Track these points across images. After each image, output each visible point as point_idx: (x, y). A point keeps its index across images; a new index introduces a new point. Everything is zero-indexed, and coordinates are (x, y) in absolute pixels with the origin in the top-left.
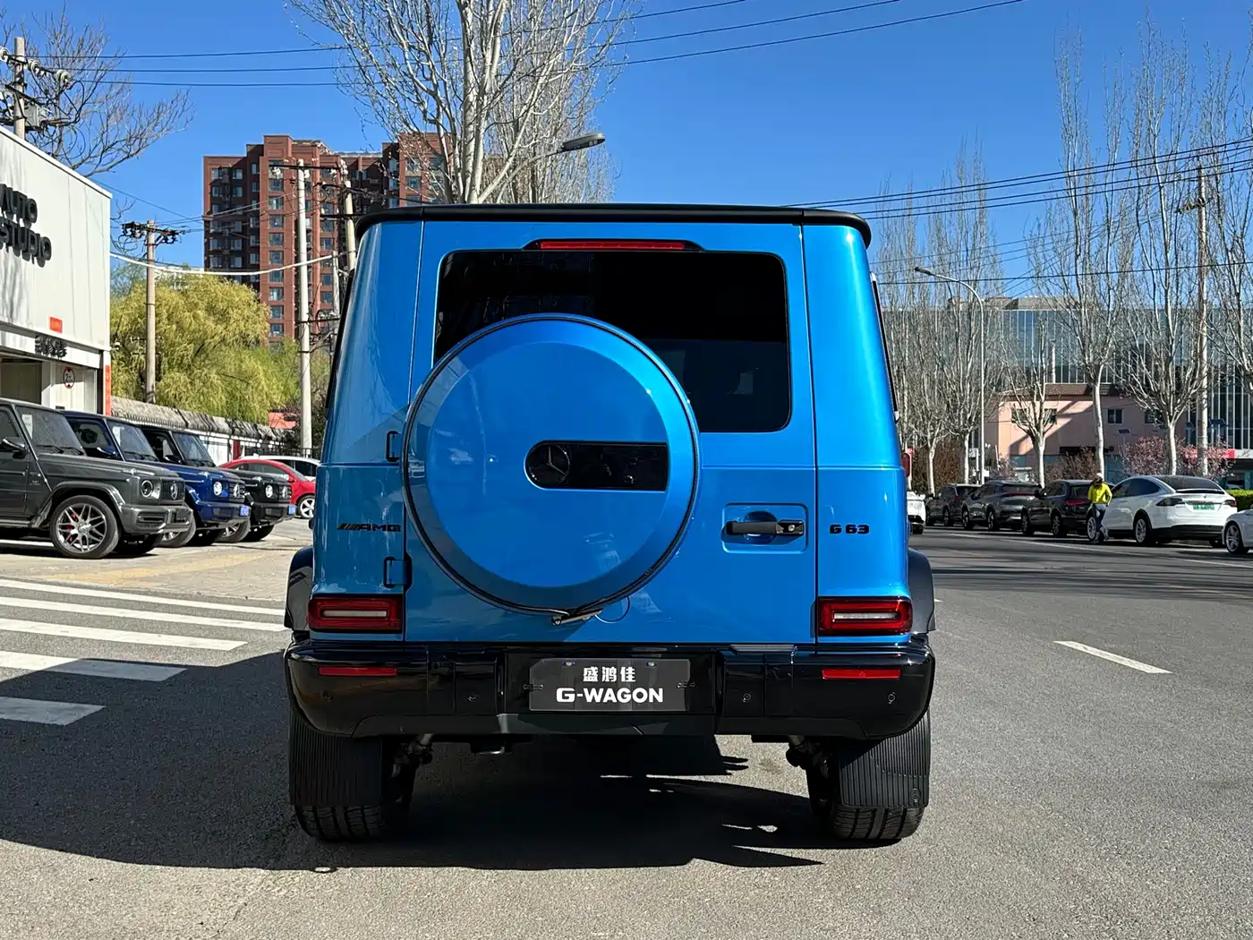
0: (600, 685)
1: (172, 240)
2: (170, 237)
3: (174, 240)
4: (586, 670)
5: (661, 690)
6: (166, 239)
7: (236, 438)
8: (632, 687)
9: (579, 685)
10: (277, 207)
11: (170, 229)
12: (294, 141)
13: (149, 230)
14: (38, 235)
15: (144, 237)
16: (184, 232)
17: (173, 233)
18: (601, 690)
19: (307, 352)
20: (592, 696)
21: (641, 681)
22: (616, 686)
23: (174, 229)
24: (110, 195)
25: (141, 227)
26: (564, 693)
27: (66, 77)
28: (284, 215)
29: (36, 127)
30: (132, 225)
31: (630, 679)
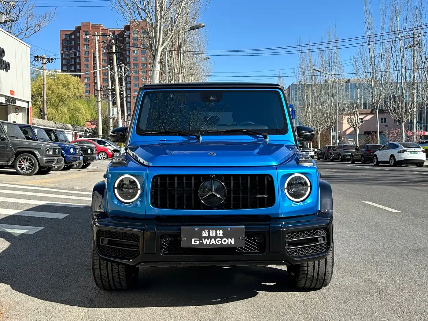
1: (51, 62)
2: (51, 61)
3: (52, 62)
6: (49, 62)
7: (75, 132)
10: (87, 48)
11: (50, 58)
12: (92, 24)
13: (43, 58)
14: (5, 61)
15: (41, 61)
16: (55, 59)
17: (52, 59)
19: (100, 101)
23: (52, 58)
24: (30, 46)
25: (40, 57)
27: (13, 4)
28: (89, 51)
29: (3, 22)
30: (37, 57)
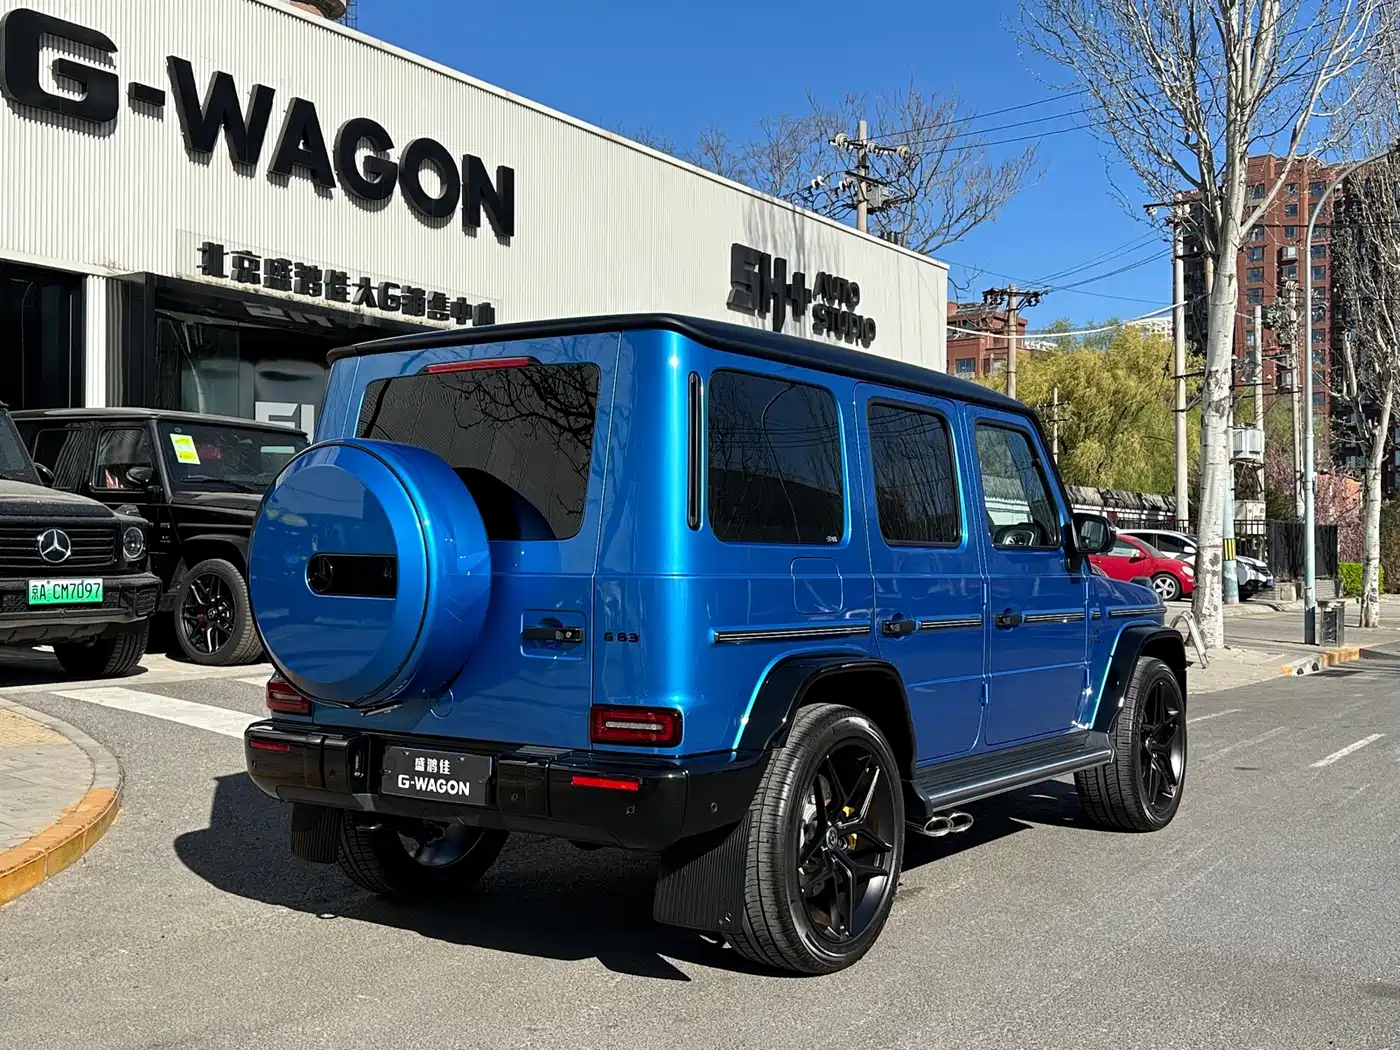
0: (425, 775)
1: (1034, 303)
2: (1033, 299)
3: (1037, 301)
4: (417, 759)
5: (468, 784)
6: (1030, 302)
7: (1111, 509)
8: (447, 778)
9: (413, 774)
10: (1257, 239)
11: (1031, 292)
13: (1011, 295)
14: (861, 317)
15: (1005, 303)
16: (1046, 293)
17: (1036, 295)
18: (426, 779)
19: (1183, 411)
20: (420, 784)
21: (455, 775)
22: (437, 776)
23: (1036, 290)
24: (947, 266)
25: (1003, 292)
26: (403, 779)
27: (906, 152)
28: (1264, 247)
29: (879, 208)
30: (991, 292)
31: (447, 772)
